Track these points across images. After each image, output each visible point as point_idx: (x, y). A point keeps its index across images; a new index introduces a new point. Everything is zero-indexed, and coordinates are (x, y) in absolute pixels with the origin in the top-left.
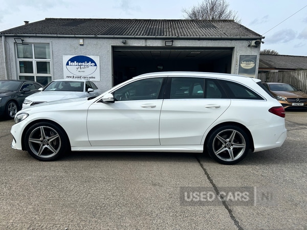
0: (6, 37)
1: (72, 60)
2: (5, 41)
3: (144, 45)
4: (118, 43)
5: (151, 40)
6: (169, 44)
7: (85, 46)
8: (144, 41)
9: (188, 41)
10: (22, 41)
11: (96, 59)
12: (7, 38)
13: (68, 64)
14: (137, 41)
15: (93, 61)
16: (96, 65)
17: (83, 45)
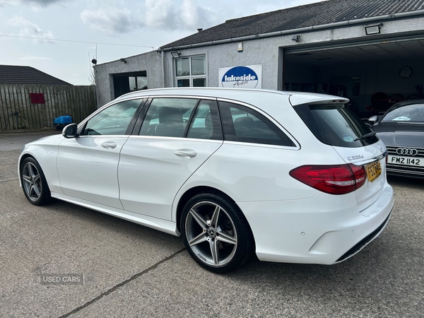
0: (165, 51)
1: (229, 74)
2: (165, 57)
3: (329, 40)
4: (288, 41)
5: (341, 30)
6: (373, 30)
7: (244, 52)
8: (328, 32)
9: (416, 19)
10: (179, 54)
11: (257, 69)
12: (167, 53)
13: (223, 80)
14: (317, 34)
15: (253, 73)
16: (256, 79)
17: (242, 51)
